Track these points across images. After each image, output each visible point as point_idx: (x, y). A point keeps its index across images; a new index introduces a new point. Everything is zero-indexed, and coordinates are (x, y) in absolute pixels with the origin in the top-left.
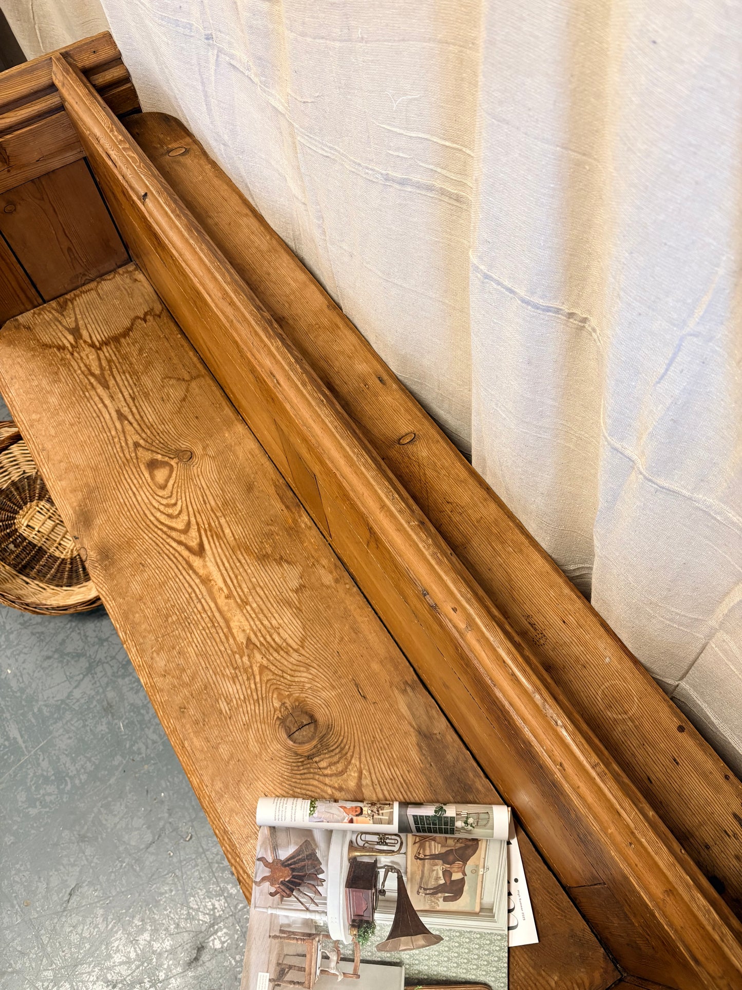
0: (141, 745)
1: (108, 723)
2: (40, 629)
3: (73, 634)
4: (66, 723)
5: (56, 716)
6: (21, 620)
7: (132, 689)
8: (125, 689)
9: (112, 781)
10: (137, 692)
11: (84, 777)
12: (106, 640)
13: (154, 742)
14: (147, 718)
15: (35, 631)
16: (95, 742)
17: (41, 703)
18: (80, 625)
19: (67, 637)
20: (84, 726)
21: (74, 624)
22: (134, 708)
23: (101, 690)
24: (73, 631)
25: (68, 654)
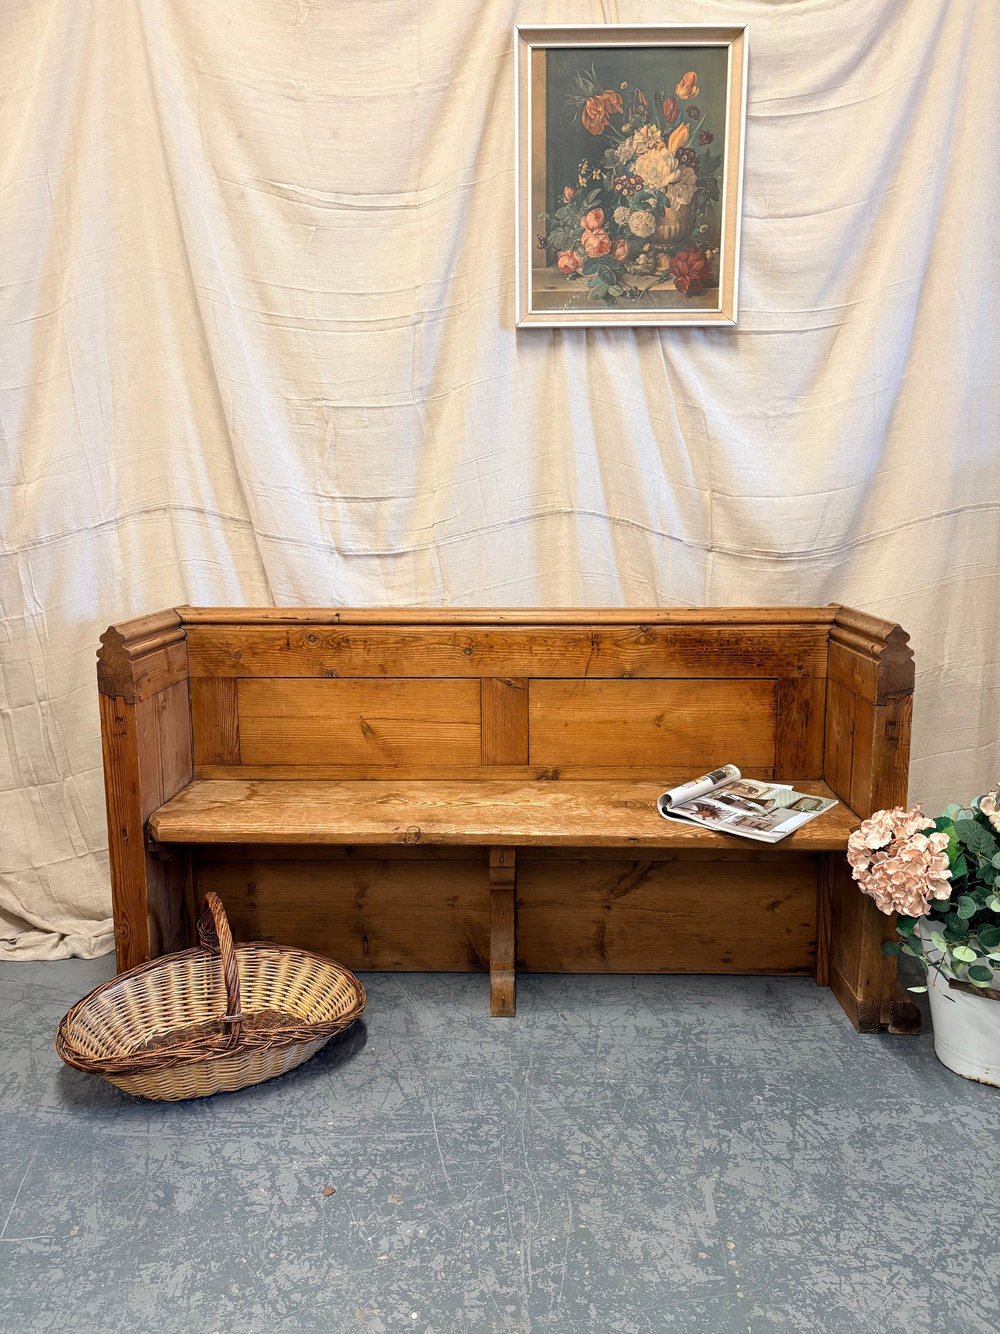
0: (503, 1071)
1: (460, 1082)
2: (311, 1095)
3: (345, 1078)
4: (430, 1103)
5: (415, 1108)
6: (286, 1103)
7: (443, 1062)
8: (440, 1064)
9: (517, 1093)
10: (450, 1060)
11: (495, 1107)
12: (377, 1061)
13: (507, 1064)
14: (480, 1061)
15: (310, 1098)
16: (469, 1093)
17: (391, 1113)
18: (342, 1071)
19: (344, 1080)
20: (446, 1095)
21: (337, 1074)
22: (463, 1066)
23: (424, 1077)
24: (342, 1077)
25: (362, 1085)
